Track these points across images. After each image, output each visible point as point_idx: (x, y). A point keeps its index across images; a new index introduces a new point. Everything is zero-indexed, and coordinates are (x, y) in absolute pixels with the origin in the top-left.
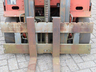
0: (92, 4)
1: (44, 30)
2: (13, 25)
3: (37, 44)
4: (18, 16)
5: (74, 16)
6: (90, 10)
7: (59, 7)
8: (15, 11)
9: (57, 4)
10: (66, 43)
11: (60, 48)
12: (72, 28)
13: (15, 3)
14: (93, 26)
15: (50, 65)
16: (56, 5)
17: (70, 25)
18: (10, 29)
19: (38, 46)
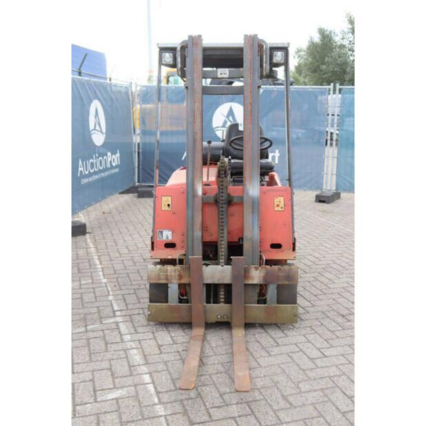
0: (297, 240)
1: (217, 279)
2: (167, 270)
3: (205, 304)
4: (174, 257)
5: (267, 258)
6: (294, 249)
7: (242, 245)
8: (169, 251)
9: (239, 239)
10: (255, 303)
11: (245, 312)
12: (263, 276)
13: (170, 238)
14: (297, 272)
15: (228, 340)
16: (237, 240)
17: (260, 271)
18: (162, 276)
19: (207, 308)
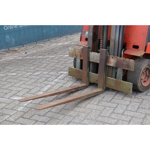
1: (95, 60)
2: (76, 51)
8: (87, 42)
12: (116, 62)
17: (114, 59)
18: (74, 54)
19: (90, 74)
